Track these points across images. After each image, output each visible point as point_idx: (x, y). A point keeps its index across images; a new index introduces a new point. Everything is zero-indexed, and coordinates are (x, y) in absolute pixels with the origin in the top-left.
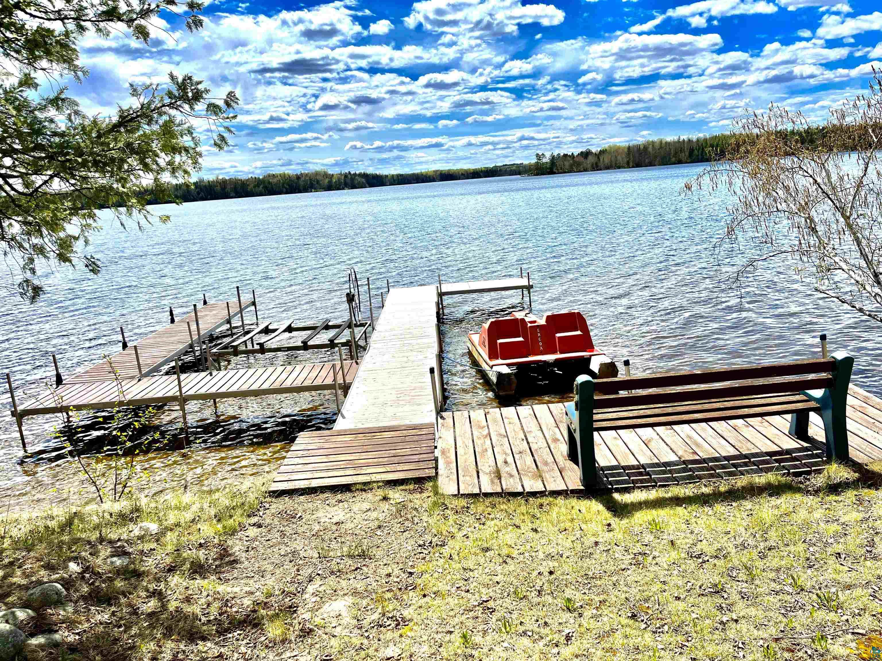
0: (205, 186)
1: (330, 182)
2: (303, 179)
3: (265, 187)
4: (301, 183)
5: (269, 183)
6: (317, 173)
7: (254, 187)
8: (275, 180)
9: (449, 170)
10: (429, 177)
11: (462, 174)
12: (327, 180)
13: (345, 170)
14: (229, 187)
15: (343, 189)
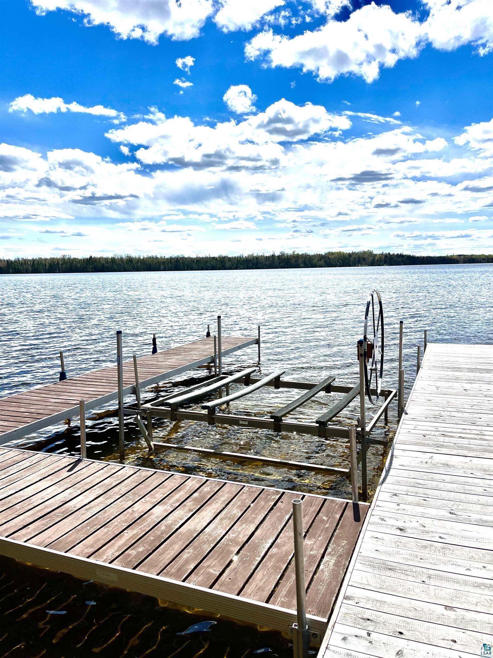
0: (285, 259)
1: (373, 260)
2: (353, 257)
3: (325, 262)
4: (352, 259)
5: (329, 258)
6: (364, 253)
7: (318, 261)
8: (333, 257)
9: (472, 255)
10: (454, 259)
11: (483, 259)
12: (371, 258)
13: (386, 252)
14: (300, 260)
15: (383, 265)
